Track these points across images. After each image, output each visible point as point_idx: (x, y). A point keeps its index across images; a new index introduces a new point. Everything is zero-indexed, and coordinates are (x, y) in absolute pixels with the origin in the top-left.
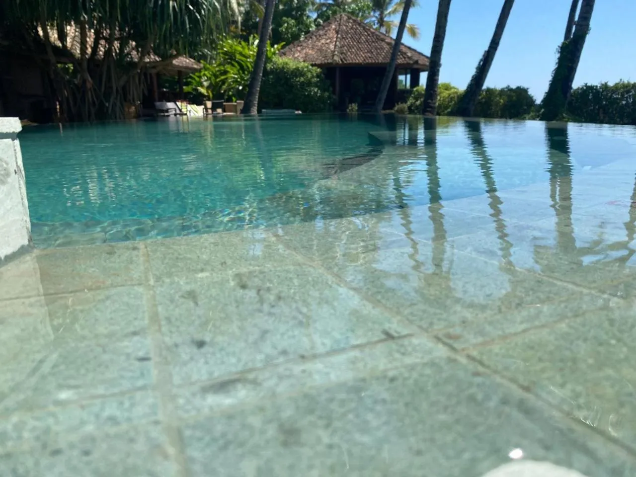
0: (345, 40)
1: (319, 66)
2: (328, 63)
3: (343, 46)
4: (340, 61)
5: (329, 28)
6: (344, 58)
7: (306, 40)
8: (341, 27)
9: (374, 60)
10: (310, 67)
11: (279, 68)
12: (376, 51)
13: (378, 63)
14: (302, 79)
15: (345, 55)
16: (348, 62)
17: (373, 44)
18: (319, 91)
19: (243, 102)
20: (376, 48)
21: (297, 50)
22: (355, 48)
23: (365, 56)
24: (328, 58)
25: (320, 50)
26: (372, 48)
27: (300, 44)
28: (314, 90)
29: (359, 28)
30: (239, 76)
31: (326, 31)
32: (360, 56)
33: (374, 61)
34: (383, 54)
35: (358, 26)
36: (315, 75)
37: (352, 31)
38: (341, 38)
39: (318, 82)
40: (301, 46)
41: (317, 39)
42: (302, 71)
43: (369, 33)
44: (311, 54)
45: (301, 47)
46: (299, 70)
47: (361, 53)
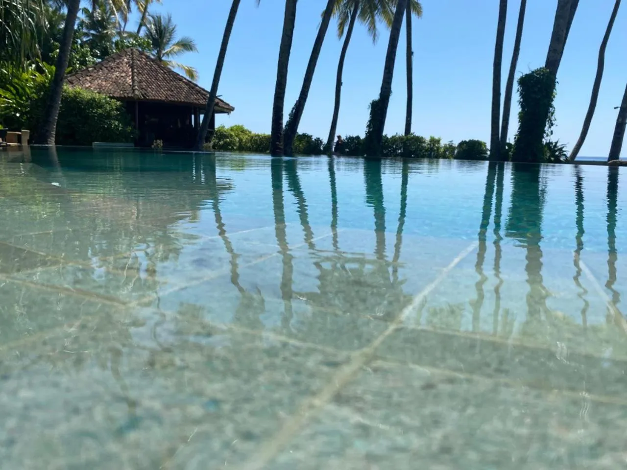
0: (142, 75)
1: (118, 99)
2: (128, 97)
3: (140, 82)
4: (141, 96)
5: (121, 60)
6: (145, 94)
7: (96, 71)
8: (135, 61)
9: (177, 98)
10: (108, 99)
11: (70, 96)
12: (176, 89)
13: (181, 102)
14: (100, 111)
15: (146, 90)
16: (150, 97)
17: (172, 83)
18: (120, 125)
19: (28, 131)
20: (176, 87)
21: (86, 80)
22: (154, 85)
23: (167, 94)
24: (127, 92)
25: (116, 82)
26: (171, 86)
27: (89, 74)
28: (114, 123)
29: (154, 66)
30: (14, 101)
31: (118, 64)
32: (161, 92)
33: (176, 100)
34: (184, 93)
35: (151, 63)
36: (114, 107)
37: (147, 67)
38: (138, 73)
39: (118, 115)
40: (91, 76)
41: (109, 71)
42: (99, 103)
43: (166, 71)
44: (106, 87)
45: (92, 78)
46: (96, 101)
47: (162, 90)
